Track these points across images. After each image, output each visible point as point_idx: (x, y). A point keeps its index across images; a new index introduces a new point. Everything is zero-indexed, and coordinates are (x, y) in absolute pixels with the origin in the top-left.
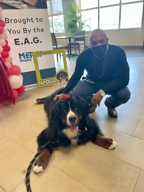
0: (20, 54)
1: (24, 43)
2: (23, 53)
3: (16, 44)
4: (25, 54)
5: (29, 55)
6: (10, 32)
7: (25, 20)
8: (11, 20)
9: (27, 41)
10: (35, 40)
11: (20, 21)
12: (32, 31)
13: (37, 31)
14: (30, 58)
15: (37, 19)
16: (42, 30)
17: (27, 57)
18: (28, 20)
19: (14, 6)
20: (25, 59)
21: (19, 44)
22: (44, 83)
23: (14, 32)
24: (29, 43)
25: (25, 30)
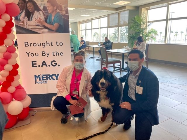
0: (35, 76)
1: (41, 66)
2: (39, 75)
3: (33, 66)
4: (41, 76)
5: (45, 77)
6: (28, 54)
7: (45, 43)
8: (30, 44)
9: (44, 64)
10: (53, 63)
11: (39, 45)
12: (51, 54)
13: (55, 55)
14: (46, 81)
15: (57, 43)
16: (61, 54)
17: (43, 80)
18: (48, 44)
19: (35, 30)
20: (40, 81)
21: (36, 66)
23: (33, 55)
24: (47, 66)
25: (43, 53)
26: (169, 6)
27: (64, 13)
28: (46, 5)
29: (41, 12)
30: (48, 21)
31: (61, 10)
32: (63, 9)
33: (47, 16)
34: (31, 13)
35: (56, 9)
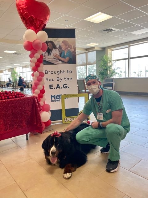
0: (52, 96)
1: (56, 88)
2: (54, 95)
3: (50, 89)
4: (56, 96)
5: (58, 97)
6: (47, 80)
7: (59, 72)
8: (49, 72)
9: (58, 86)
10: (65, 86)
11: (55, 73)
12: (63, 79)
13: (67, 80)
14: (59, 99)
15: (68, 71)
16: (71, 79)
17: (57, 99)
18: (61, 72)
19: (53, 62)
20: (55, 100)
21: (53, 89)
22: (67, 120)
23: (50, 80)
24: (60, 88)
25: (58, 78)
26: (130, 47)
27: (73, 50)
28: (61, 45)
29: (57, 49)
30: (62, 56)
31: (71, 48)
32: (73, 48)
33: (62, 52)
34: (50, 50)
35: (68, 47)
